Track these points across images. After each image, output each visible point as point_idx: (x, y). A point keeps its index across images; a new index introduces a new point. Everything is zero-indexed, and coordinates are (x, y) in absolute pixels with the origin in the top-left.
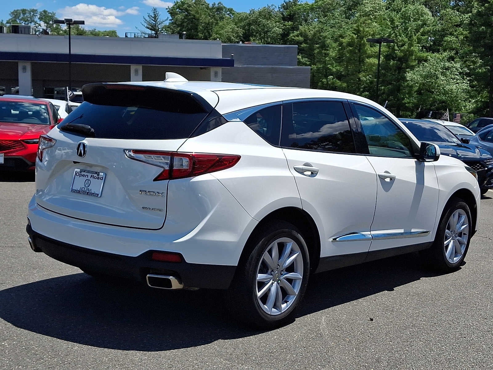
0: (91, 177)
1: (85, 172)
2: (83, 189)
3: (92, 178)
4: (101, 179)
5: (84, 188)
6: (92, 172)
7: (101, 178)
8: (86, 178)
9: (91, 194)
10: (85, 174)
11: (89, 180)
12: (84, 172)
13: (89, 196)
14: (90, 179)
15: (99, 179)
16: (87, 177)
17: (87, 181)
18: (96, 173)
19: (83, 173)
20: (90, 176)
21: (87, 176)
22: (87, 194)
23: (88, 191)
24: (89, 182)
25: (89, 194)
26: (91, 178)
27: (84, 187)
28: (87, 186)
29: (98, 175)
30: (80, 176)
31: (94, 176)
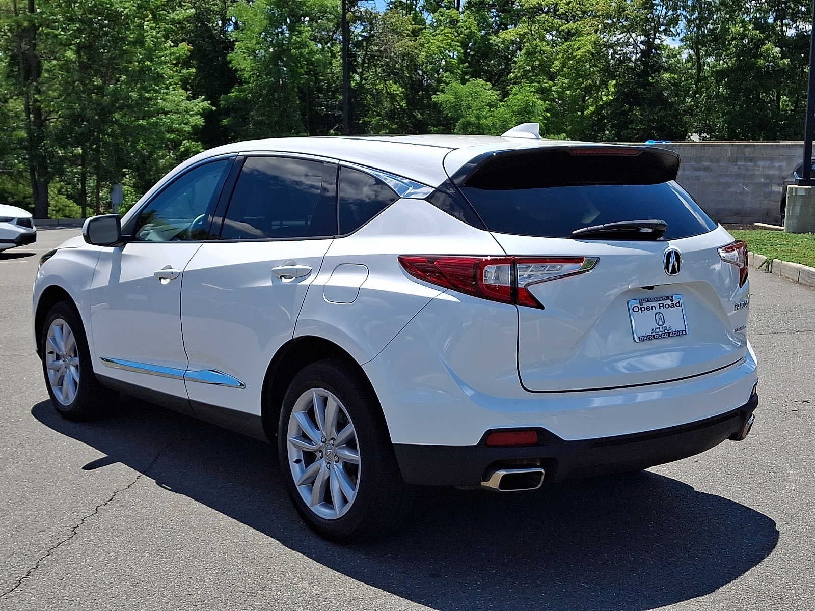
0: (660, 306)
1: (648, 301)
2: (658, 330)
3: (662, 307)
4: (678, 305)
5: (658, 328)
6: (661, 299)
7: (676, 304)
8: (654, 311)
9: (675, 334)
10: (650, 304)
11: (659, 313)
12: (646, 302)
13: (672, 338)
14: (659, 311)
15: (674, 307)
16: (655, 309)
17: (657, 315)
18: (668, 298)
19: (645, 305)
20: (657, 307)
21: (653, 308)
22: (669, 336)
23: (666, 331)
24: (661, 315)
25: (671, 335)
26: (660, 308)
27: (659, 326)
28: (661, 323)
29: (672, 301)
30: (642, 311)
31: (663, 304)
